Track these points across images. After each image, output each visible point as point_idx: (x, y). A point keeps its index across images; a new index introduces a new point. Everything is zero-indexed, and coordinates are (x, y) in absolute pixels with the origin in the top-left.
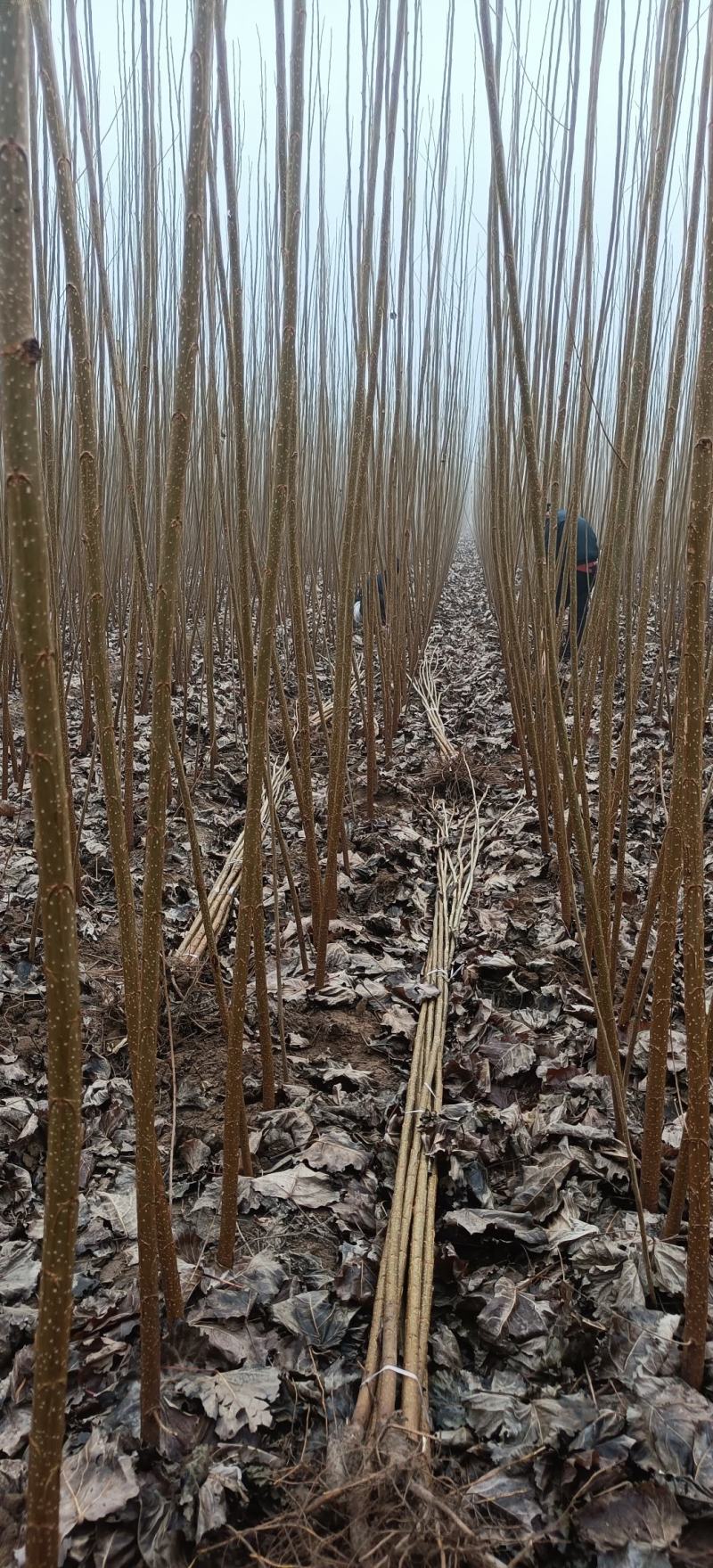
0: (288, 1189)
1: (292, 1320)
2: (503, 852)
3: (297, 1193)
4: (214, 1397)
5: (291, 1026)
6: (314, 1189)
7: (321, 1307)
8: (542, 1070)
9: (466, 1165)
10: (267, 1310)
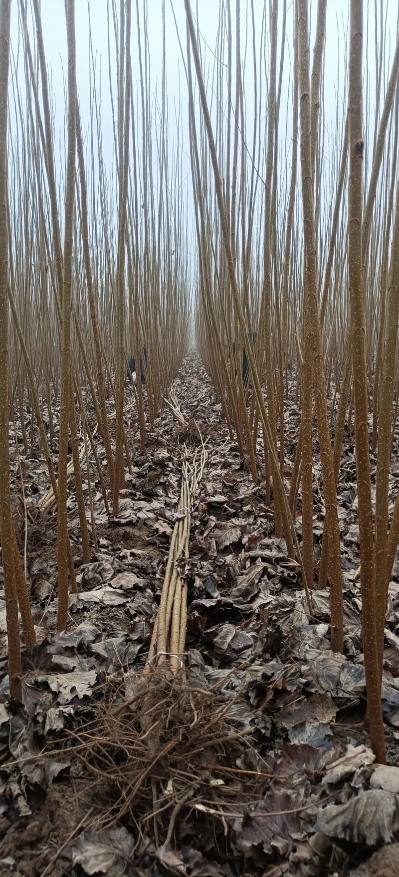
0: (100, 597)
1: (104, 651)
2: (219, 460)
3: (105, 598)
4: (56, 683)
5: (100, 535)
6: (114, 597)
7: (121, 644)
8: (245, 540)
9: (204, 580)
10: (89, 648)
